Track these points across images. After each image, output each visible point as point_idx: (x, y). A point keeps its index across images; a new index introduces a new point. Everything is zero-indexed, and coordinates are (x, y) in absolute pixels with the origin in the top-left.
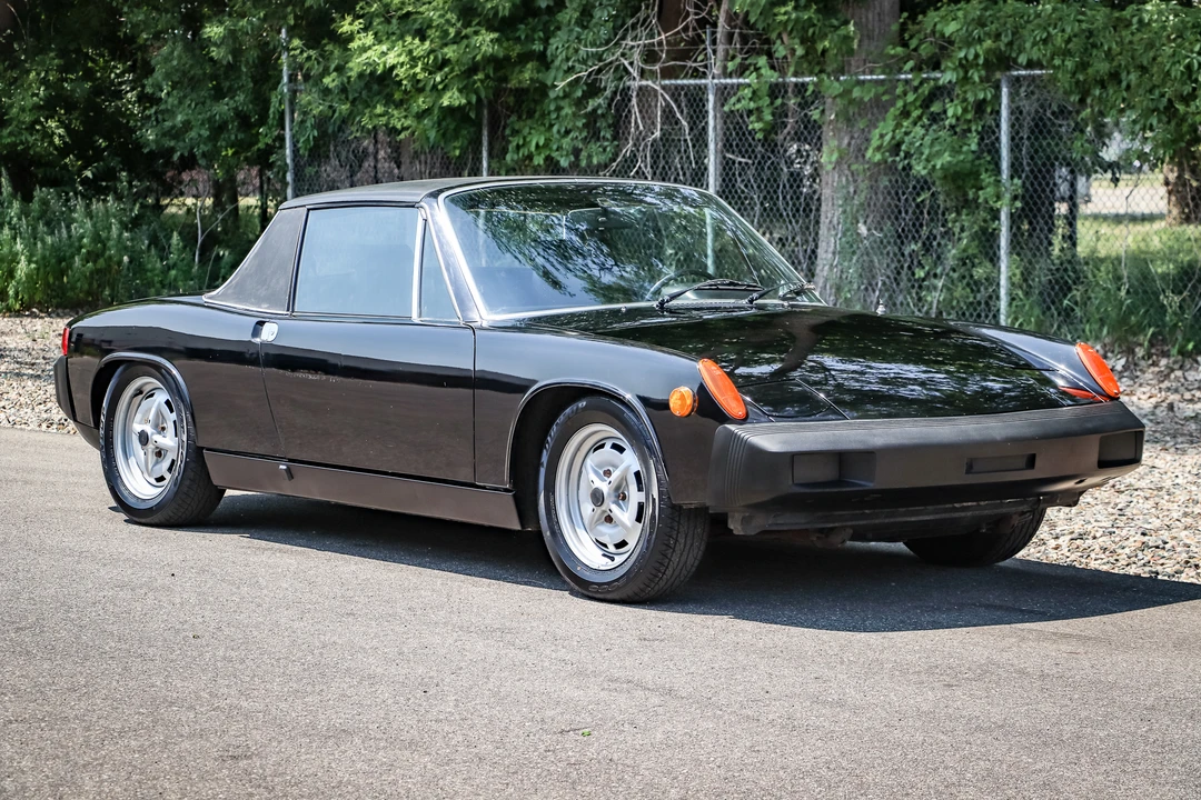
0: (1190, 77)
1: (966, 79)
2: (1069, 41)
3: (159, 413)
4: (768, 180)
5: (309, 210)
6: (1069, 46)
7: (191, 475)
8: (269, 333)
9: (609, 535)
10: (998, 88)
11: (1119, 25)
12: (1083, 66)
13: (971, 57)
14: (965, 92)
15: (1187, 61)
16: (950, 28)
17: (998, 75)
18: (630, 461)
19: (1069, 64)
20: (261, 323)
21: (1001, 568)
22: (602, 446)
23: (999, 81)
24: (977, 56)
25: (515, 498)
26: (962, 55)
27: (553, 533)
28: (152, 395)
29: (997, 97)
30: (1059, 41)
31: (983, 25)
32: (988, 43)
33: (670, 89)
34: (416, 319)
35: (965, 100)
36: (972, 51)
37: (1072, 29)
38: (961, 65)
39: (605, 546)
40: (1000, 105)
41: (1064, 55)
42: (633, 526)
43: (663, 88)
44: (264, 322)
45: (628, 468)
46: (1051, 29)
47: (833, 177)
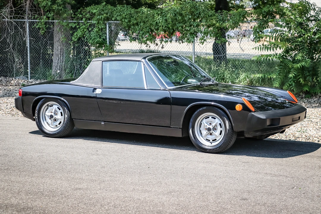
0: (157, 25)
1: (98, 23)
2: (126, 16)
3: (55, 111)
4: (45, 44)
5: (102, 61)
6: (126, 17)
7: (68, 125)
8: (98, 91)
9: (211, 138)
10: (106, 25)
11: (137, 12)
12: (130, 21)
13: (100, 18)
14: (98, 26)
15: (156, 21)
16: (95, 11)
17: (106, 22)
18: (218, 121)
19: (126, 21)
20: (95, 89)
21: (265, 140)
22: (209, 117)
23: (106, 23)
24: (102, 18)
25: (182, 130)
26: (98, 17)
27: (194, 138)
28: (52, 106)
29: (106, 28)
30: (124, 15)
31: (104, 11)
32: (105, 15)
33: (16, 22)
34: (146, 88)
35: (98, 28)
36: (101, 16)
37: (126, 13)
38: (98, 20)
39: (210, 140)
40: (106, 29)
41: (124, 18)
42: (219, 136)
43: (14, 21)
44: (96, 89)
45: (217, 123)
46: (121, 13)
47: (57, 44)
